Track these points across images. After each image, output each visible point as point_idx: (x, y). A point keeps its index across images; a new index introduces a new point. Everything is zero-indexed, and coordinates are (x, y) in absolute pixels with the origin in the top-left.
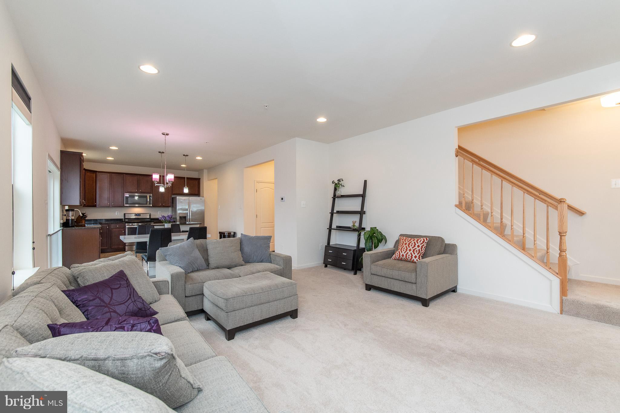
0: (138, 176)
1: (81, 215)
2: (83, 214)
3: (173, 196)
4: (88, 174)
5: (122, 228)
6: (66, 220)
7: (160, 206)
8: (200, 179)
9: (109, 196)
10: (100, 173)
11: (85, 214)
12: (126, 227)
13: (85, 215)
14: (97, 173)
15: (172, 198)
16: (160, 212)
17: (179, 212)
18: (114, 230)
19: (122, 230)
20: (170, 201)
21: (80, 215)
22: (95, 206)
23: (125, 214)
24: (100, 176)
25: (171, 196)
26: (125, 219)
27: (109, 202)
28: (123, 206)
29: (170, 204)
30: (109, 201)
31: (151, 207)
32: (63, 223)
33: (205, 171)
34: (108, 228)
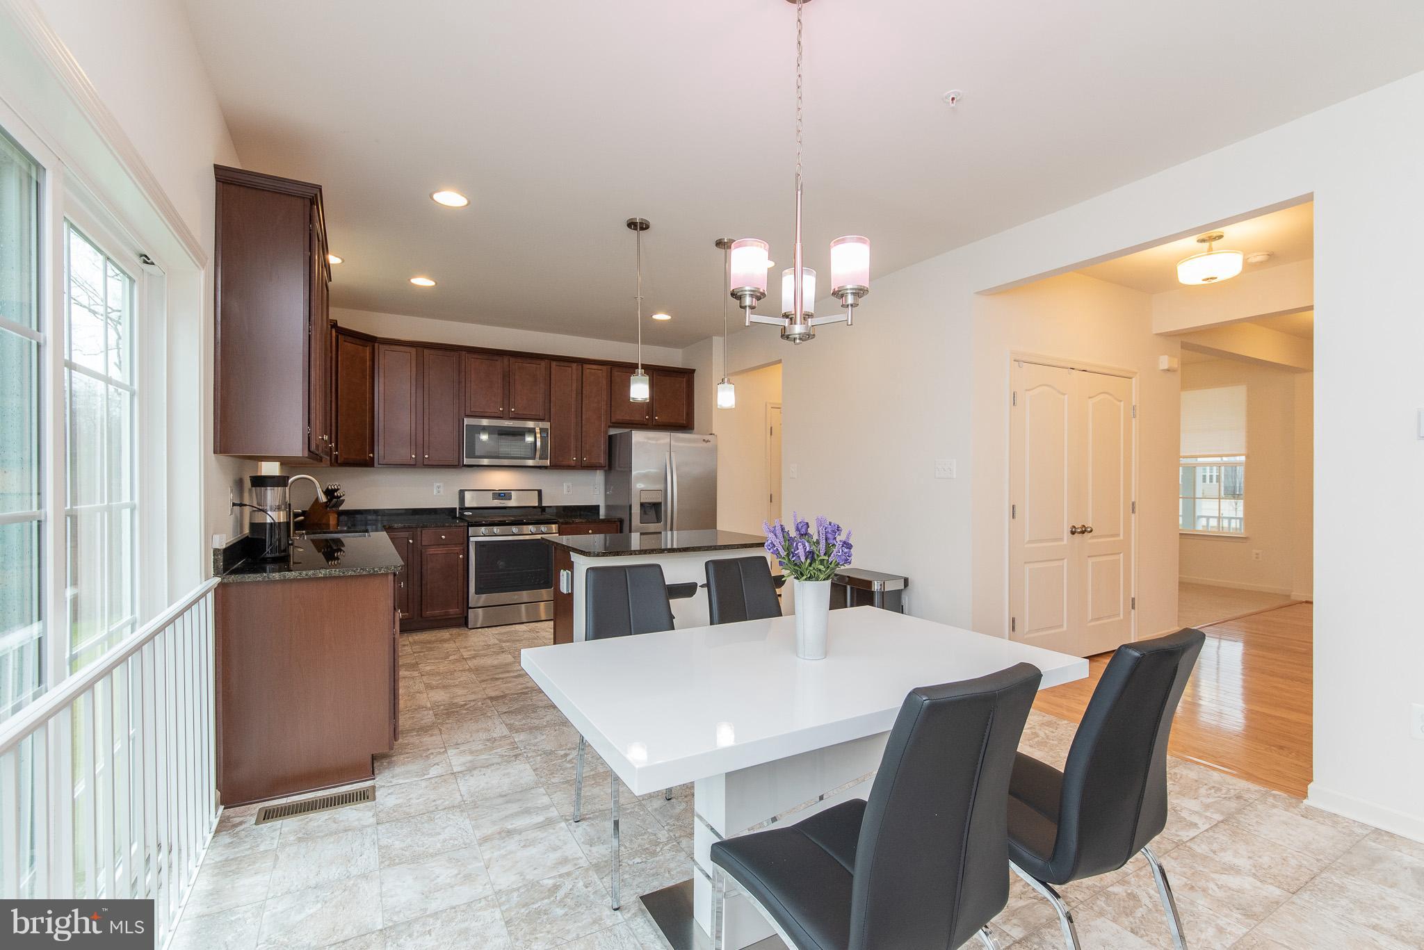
0: (506, 359)
1: (323, 499)
2: (329, 493)
3: (612, 432)
4: (348, 346)
5: (456, 545)
6: (254, 526)
7: (573, 463)
8: (693, 371)
9: (413, 428)
10: (387, 347)
11: (336, 490)
12: (472, 539)
13: (338, 497)
14: (376, 345)
15: (610, 437)
16: (568, 487)
17: (638, 486)
18: (431, 551)
19: (457, 549)
20: (603, 446)
21: (317, 499)
22: (369, 463)
23: (462, 493)
24: (386, 358)
25: (606, 432)
26: (463, 509)
27: (413, 451)
28: (458, 465)
29: (602, 460)
30: (413, 447)
31: (546, 467)
32: (225, 550)
33: (718, 342)
34: (413, 543)
